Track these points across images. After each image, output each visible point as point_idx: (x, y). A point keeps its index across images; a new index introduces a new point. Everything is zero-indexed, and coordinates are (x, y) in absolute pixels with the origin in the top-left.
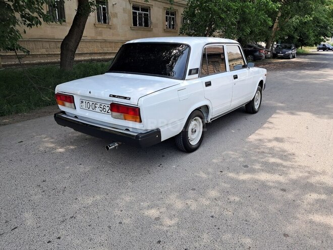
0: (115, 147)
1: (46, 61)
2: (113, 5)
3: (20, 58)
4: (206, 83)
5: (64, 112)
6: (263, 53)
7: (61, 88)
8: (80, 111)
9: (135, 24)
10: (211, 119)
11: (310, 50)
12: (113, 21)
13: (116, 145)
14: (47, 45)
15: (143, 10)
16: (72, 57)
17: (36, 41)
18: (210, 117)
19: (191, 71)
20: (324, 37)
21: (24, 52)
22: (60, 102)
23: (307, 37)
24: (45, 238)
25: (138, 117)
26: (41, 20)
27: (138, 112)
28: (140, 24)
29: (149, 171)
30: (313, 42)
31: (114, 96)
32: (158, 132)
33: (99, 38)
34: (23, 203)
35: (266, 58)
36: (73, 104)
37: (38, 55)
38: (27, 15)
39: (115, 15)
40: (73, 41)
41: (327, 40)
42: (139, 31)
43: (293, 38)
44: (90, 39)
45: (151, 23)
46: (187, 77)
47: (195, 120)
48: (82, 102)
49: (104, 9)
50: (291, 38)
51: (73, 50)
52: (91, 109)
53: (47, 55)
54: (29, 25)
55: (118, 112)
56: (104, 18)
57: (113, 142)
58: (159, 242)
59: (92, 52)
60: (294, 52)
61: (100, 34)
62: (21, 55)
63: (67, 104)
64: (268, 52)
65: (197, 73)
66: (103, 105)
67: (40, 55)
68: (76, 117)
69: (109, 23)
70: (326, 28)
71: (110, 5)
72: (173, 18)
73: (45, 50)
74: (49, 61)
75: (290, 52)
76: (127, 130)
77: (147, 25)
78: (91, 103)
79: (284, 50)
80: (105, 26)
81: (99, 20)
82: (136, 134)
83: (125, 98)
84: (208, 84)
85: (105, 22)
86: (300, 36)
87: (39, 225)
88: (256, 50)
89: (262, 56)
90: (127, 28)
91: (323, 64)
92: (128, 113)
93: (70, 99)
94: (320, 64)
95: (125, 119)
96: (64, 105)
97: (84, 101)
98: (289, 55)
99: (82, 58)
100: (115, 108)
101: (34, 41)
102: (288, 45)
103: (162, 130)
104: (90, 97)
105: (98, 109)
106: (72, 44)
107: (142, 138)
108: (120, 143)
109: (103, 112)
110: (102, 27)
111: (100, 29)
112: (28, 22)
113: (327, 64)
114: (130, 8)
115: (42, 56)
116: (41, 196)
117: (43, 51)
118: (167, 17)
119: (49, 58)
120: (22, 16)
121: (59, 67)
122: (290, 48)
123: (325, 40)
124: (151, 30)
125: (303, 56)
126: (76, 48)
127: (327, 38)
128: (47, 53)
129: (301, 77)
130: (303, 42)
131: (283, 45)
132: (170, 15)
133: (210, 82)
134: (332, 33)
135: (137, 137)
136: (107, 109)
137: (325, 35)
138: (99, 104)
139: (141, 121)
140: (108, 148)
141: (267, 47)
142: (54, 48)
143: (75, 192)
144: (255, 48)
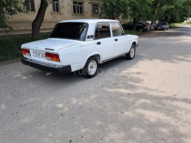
0: (49, 75)
1: (25, 33)
2: (62, 1)
3: (7, 32)
4: (97, 43)
5: (26, 58)
6: (148, 27)
7: (24, 46)
8: (32, 57)
9: (75, 12)
10: (102, 62)
11: (179, 25)
12: (62, 10)
13: (50, 73)
14: (25, 24)
15: (79, 4)
16: (38, 31)
17: (19, 22)
18: (101, 60)
19: (88, 36)
20: (186, 17)
21: (9, 28)
22: (23, 53)
23: (176, 18)
24: (11, 113)
25: (58, 59)
26: (17, 11)
27: (58, 57)
28: (78, 12)
29: (66, 86)
30: (179, 21)
31: (47, 49)
32: (69, 67)
33: (54, 20)
34: (3, 99)
35: (150, 30)
36: (29, 54)
37: (20, 30)
38: (9, 9)
39: (63, 7)
40: (39, 22)
41: (188, 19)
42: (77, 16)
43: (167, 18)
44: (49, 20)
45: (84, 11)
46: (86, 39)
47: (92, 62)
48: (34, 53)
49: (57, 4)
50: (166, 18)
51: (39, 27)
52: (38, 56)
53: (25, 30)
54: (10, 14)
55: (49, 57)
56: (56, 9)
57: (48, 72)
58: (62, 115)
59: (50, 28)
60: (168, 26)
61: (55, 18)
62: (8, 30)
63: (27, 54)
64: (152, 26)
65: (92, 37)
66: (43, 54)
67: (21, 30)
68: (32, 60)
69: (60, 12)
70: (187, 12)
71: (60, 1)
72: (97, 8)
73: (24, 27)
74: (26, 33)
75: (165, 26)
76: (54, 66)
77: (81, 12)
78: (37, 53)
79: (161, 26)
80: (57, 13)
81: (54, 10)
82: (57, 68)
83: (52, 50)
84: (99, 43)
85: (57, 11)
86: (172, 17)
87: (9, 108)
88: (144, 26)
89: (148, 29)
90: (70, 14)
91: (183, 33)
92: (53, 57)
93: (28, 51)
94: (181, 33)
95: (52, 60)
96: (25, 54)
97: (35, 52)
98: (164, 28)
99: (45, 31)
100: (48, 55)
101: (18, 22)
102: (164, 23)
103: (71, 66)
104: (36, 50)
105: (40, 56)
106: (38, 24)
107: (60, 69)
108: (52, 73)
109: (43, 57)
110: (56, 14)
111: (55, 15)
112: (10, 13)
113: (184, 33)
114: (72, 3)
115: (22, 30)
116: (12, 97)
117: (23, 28)
118: (93, 8)
119: (26, 32)
120: (7, 10)
121: (31, 36)
122: (165, 24)
123: (187, 19)
124: (84, 15)
125: (173, 29)
126: (40, 26)
127: (188, 18)
128: (25, 29)
129: (166, 41)
130: (173, 21)
131: (161, 23)
132: (95, 6)
133: (100, 42)
134: (190, 15)
135: (58, 69)
136: (45, 55)
137: (187, 17)
138: (41, 53)
139: (60, 61)
140: (45, 75)
141: (152, 24)
142: (29, 26)
143: (28, 95)
144: (144, 24)
